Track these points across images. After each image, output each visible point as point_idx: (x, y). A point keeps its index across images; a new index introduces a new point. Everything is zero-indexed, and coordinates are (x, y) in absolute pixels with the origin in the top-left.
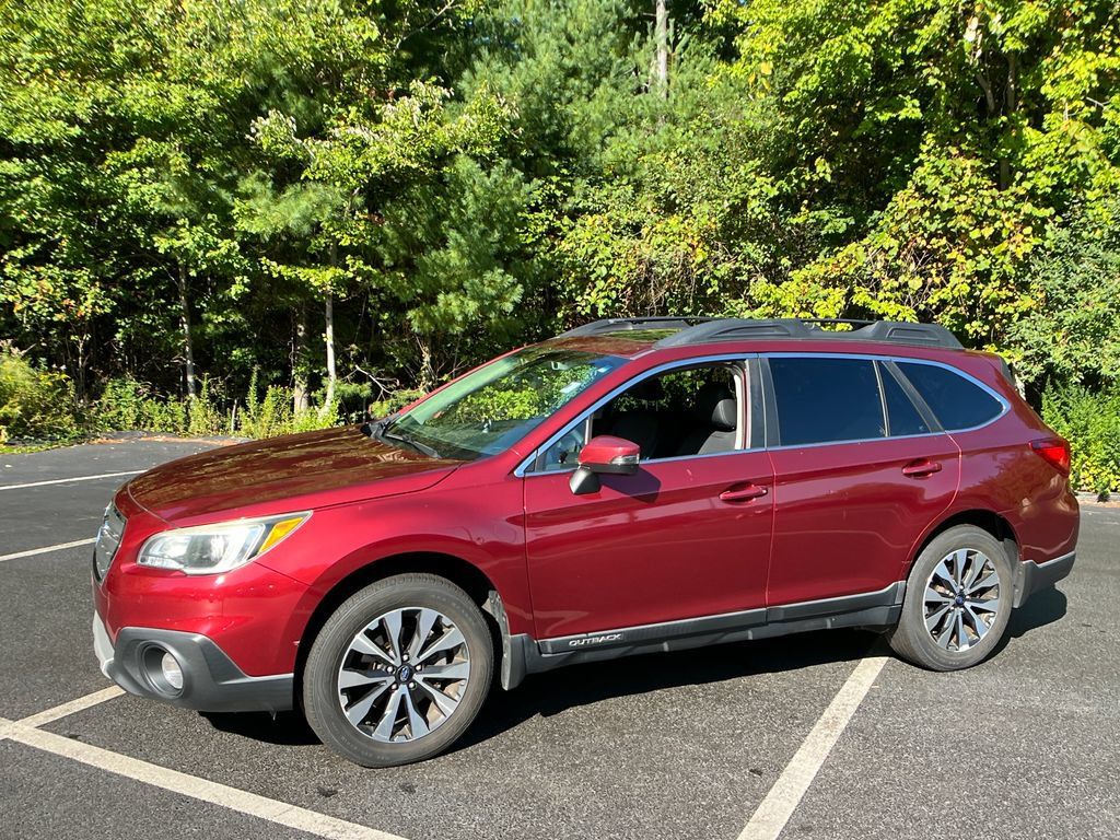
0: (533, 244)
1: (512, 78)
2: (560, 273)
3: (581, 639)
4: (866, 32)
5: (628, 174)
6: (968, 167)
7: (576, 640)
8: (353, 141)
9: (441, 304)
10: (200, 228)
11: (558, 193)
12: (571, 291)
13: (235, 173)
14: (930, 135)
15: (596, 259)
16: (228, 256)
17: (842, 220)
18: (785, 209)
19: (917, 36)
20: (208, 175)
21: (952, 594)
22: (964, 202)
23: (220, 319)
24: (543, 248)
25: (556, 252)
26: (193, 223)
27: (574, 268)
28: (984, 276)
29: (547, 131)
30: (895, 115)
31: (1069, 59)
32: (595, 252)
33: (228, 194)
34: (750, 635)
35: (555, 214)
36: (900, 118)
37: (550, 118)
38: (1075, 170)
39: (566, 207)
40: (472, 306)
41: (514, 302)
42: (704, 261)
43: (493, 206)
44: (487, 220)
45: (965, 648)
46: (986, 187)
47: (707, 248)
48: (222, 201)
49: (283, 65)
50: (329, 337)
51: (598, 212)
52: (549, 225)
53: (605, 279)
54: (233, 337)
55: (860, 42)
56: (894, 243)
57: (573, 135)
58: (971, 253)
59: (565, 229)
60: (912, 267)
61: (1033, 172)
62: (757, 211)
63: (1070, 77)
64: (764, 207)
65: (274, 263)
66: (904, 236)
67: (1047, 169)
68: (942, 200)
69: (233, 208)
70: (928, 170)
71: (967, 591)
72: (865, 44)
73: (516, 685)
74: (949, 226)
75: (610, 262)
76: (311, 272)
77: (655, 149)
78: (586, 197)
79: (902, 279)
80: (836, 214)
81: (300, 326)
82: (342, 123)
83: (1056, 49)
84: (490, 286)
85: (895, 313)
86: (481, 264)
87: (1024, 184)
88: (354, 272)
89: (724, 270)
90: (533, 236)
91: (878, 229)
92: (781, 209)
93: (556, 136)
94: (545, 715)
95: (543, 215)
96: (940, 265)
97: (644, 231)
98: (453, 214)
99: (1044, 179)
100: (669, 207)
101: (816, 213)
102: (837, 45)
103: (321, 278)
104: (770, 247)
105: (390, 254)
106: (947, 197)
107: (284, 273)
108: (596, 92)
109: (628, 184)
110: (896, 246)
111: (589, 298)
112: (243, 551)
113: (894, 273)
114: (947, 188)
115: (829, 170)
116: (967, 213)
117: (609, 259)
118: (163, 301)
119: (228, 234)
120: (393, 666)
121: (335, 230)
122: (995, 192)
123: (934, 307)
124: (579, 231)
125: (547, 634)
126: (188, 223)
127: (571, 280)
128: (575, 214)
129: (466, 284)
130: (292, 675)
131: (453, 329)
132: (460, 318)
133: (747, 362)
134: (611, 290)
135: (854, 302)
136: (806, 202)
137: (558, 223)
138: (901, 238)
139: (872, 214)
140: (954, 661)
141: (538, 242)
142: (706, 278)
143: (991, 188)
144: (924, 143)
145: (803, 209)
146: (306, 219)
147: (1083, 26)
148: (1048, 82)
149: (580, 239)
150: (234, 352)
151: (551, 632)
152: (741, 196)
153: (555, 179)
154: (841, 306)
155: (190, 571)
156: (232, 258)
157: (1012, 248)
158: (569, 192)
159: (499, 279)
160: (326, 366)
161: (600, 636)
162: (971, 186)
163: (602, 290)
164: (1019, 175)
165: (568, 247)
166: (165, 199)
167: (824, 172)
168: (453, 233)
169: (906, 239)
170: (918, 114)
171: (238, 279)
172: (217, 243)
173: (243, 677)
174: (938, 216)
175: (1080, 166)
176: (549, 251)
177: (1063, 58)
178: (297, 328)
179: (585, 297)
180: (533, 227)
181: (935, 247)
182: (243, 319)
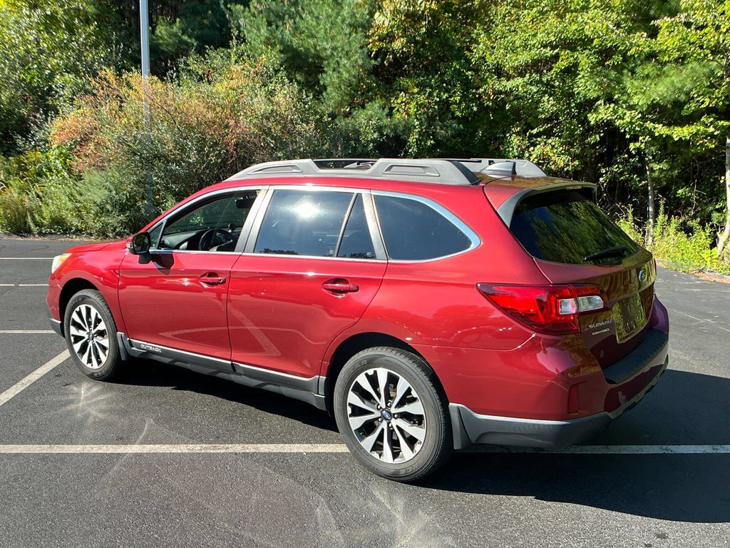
7: (143, 345)
16: (631, 123)
130: (60, 322)
161: (152, 347)
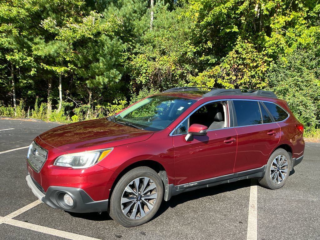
0: (123, 62)
1: (120, 12)
2: (131, 71)
3: (187, 185)
4: (225, 6)
5: (151, 43)
6: (250, 46)
7: (185, 185)
8: (73, 28)
9: (97, 79)
10: (21, 53)
11: (131, 47)
12: (134, 77)
13: (33, 36)
14: (240, 37)
15: (143, 67)
17: (214, 59)
18: (198, 55)
19: (239, 8)
20: (25, 37)
21: (277, 168)
22: (249, 56)
23: (25, 82)
24: (126, 63)
25: (130, 65)
26: (19, 51)
27: (135, 70)
28: (253, 77)
29: (128, 29)
30: (231, 30)
31: (278, 17)
32: (142, 66)
33: (31, 43)
34: (229, 181)
35: (130, 54)
36: (232, 31)
37: (129, 25)
38: (279, 48)
39: (134, 51)
40: (106, 80)
41: (119, 79)
42: (175, 69)
43: (113, 50)
44: (111, 54)
45: (279, 183)
46: (255, 52)
47: (175, 66)
48: (29, 45)
49: (49, 3)
50: (60, 88)
51: (143, 54)
52: (128, 57)
53: (145, 73)
54: (29, 87)
55: (224, 9)
56: (229, 66)
57: (135, 30)
58: (250, 70)
59: (133, 58)
60: (233, 73)
61: (268, 48)
62: (190, 55)
63: (278, 22)
64: (192, 54)
65: (45, 65)
66: (231, 64)
67: (271, 48)
68: (243, 55)
69: (32, 47)
70: (239, 46)
71: (280, 167)
72: (225, 10)
73: (169, 199)
74: (244, 62)
75: (147, 69)
76: (57, 68)
77: (158, 36)
78: (139, 49)
79: (230, 76)
80: (212, 57)
81: (50, 84)
82: (68, 23)
83: (275, 14)
84: (112, 74)
85: (229, 86)
86: (109, 67)
87: (265, 51)
88: (70, 69)
89: (179, 72)
90: (123, 60)
91: (224, 62)
92: (196, 55)
93: (130, 30)
94: (172, 207)
95: (127, 53)
96: (241, 73)
97: (157, 60)
98: (101, 52)
99: (271, 50)
100: (163, 53)
101: (207, 57)
102: (218, 9)
103: (60, 70)
104: (192, 66)
105: (80, 63)
106: (244, 54)
107: (48, 68)
108: (142, 18)
109: (151, 46)
110: (229, 67)
111: (140, 79)
112: (93, 161)
113: (228, 75)
114: (244, 51)
115: (211, 45)
116: (249, 59)
117: (146, 67)
118: (6, 75)
119: (30, 55)
120: (136, 195)
121: (64, 55)
122: (257, 53)
123: (239, 85)
124: (137, 59)
125: (178, 184)
126: (17, 51)
127: (134, 73)
128: (136, 54)
129: (105, 73)
130: (108, 200)
131: (100, 87)
132: (102, 84)
133: (228, 102)
134: (147, 77)
135: (218, 82)
136: (204, 54)
137: (131, 56)
138: (231, 65)
139: (222, 58)
140: (277, 186)
141: (124, 62)
142: (175, 74)
143: (256, 52)
144: (238, 39)
145: (203, 55)
146: (56, 51)
147: (282, 9)
148: (272, 23)
149: (138, 61)
150: (29, 92)
151: (179, 183)
152: (186, 51)
153: (130, 43)
154: (214, 83)
155: (74, 167)
156: (31, 63)
157: (261, 69)
158: (135, 47)
159: (115, 72)
160: (59, 97)
161: (192, 184)
162: (250, 51)
163: (144, 77)
164: (264, 49)
165: (134, 63)
166: (9, 43)
167: (210, 45)
168: (101, 58)
169: (232, 65)
170: (237, 30)
171: (33, 69)
172: (26, 58)
173: (93, 201)
174: (241, 59)
175: (281, 47)
176: (128, 64)
177: (277, 17)
178: (49, 85)
179: (139, 78)
180: (123, 57)
181: (240, 68)
182: (33, 82)
